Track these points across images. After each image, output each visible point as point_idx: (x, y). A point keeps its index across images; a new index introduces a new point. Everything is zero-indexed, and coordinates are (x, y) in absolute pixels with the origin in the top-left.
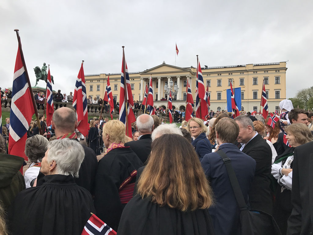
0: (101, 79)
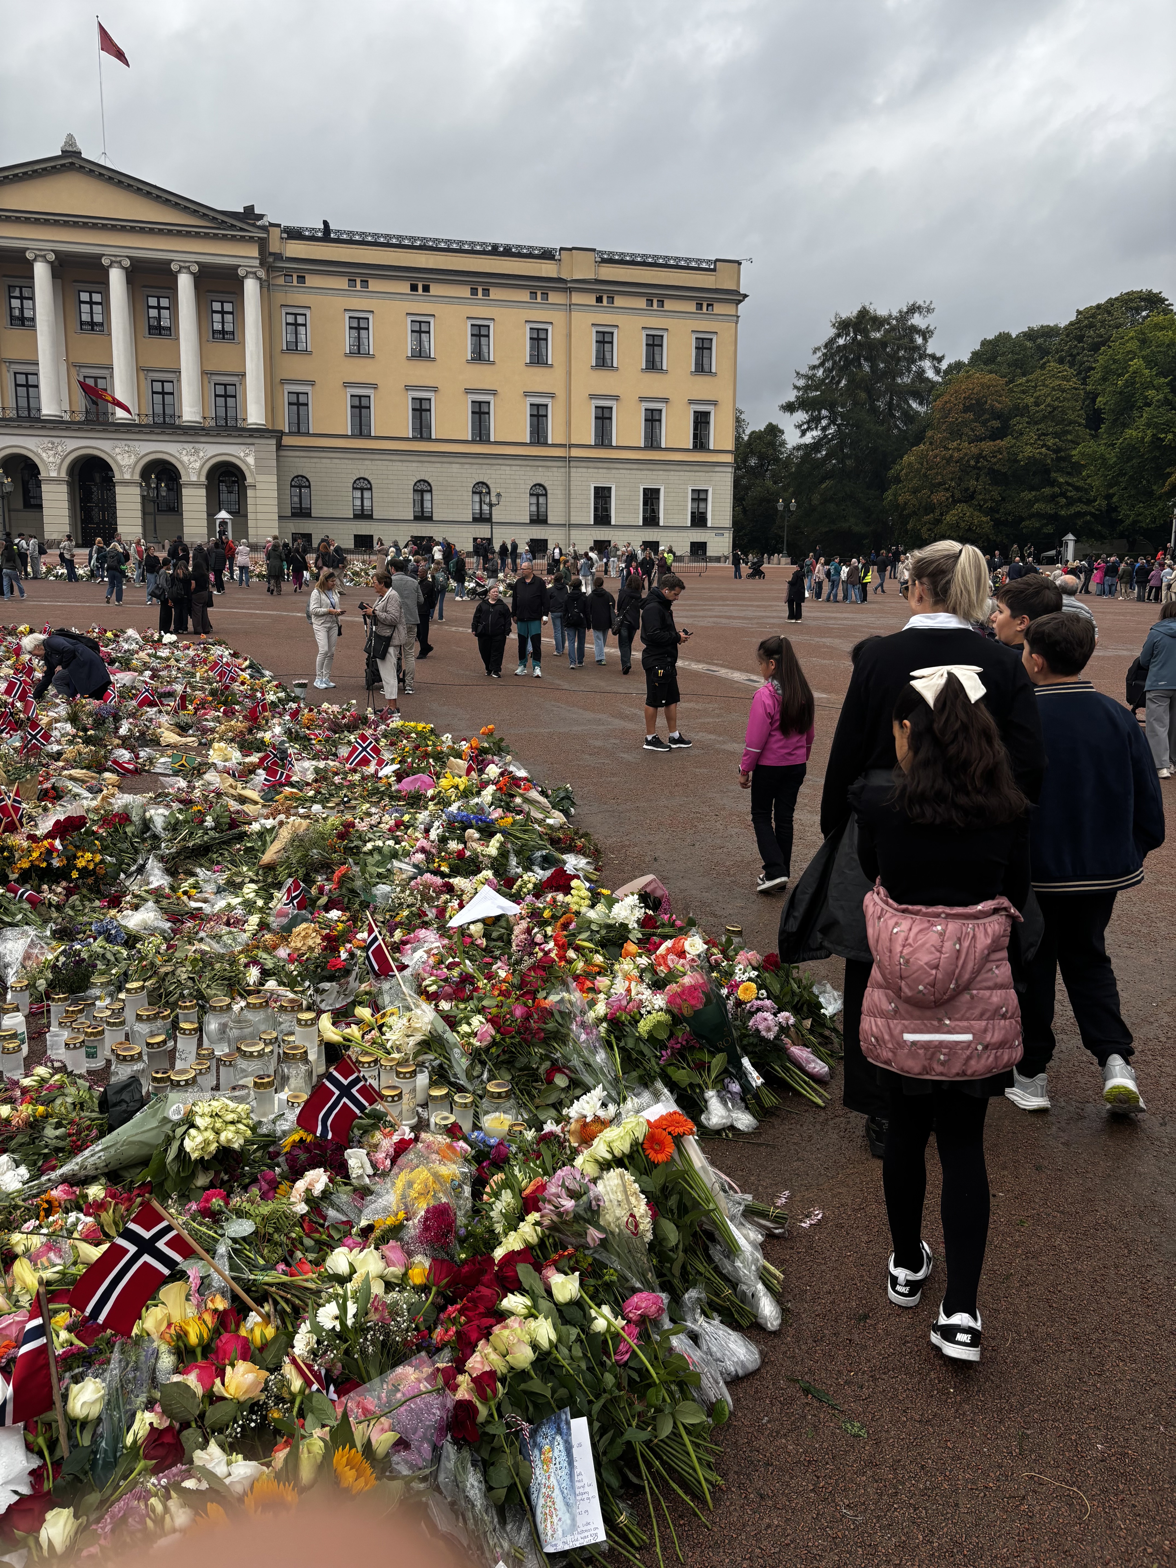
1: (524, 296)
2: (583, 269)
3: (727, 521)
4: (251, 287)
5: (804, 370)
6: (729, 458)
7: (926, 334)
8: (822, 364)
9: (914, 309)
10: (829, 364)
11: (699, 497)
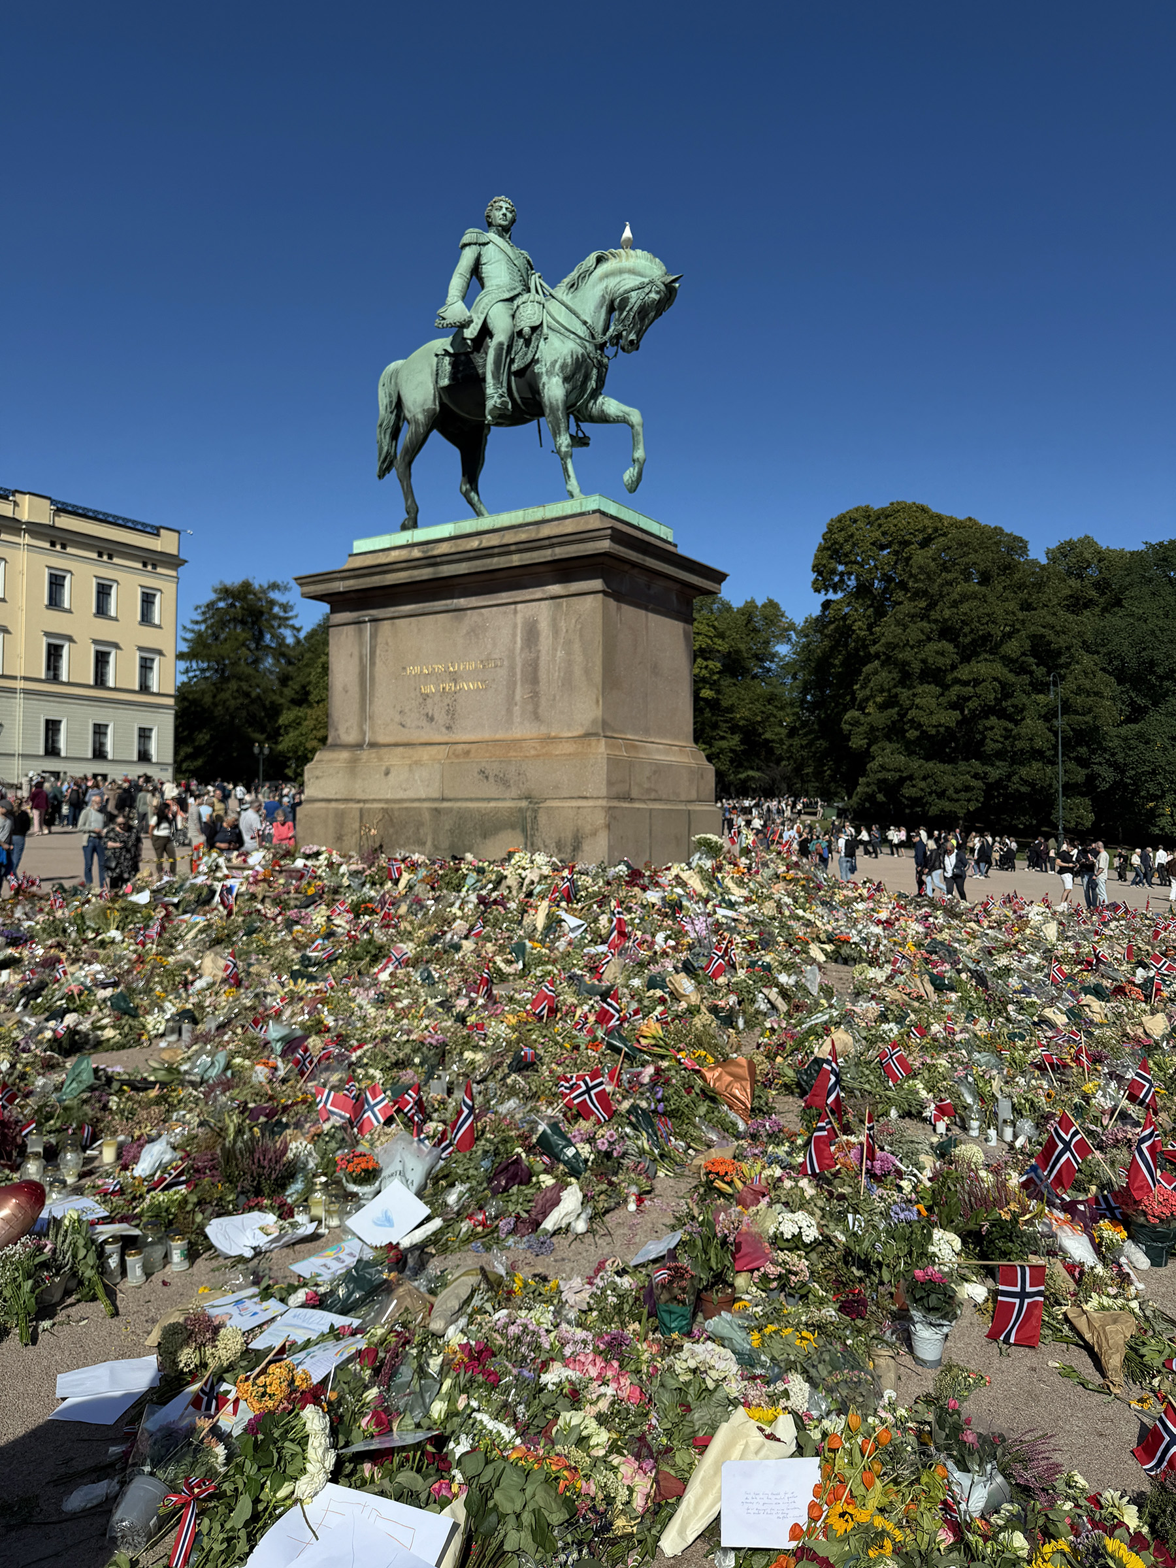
3: (169, 758)
5: (190, 626)
6: (171, 701)
7: (285, 607)
8: (204, 621)
9: (274, 586)
10: (209, 622)
11: (144, 734)
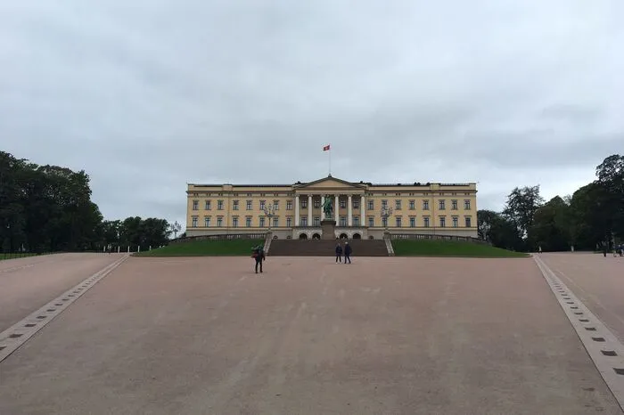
0: (226, 192)
1: (422, 194)
2: (437, 188)
4: (363, 198)
